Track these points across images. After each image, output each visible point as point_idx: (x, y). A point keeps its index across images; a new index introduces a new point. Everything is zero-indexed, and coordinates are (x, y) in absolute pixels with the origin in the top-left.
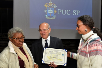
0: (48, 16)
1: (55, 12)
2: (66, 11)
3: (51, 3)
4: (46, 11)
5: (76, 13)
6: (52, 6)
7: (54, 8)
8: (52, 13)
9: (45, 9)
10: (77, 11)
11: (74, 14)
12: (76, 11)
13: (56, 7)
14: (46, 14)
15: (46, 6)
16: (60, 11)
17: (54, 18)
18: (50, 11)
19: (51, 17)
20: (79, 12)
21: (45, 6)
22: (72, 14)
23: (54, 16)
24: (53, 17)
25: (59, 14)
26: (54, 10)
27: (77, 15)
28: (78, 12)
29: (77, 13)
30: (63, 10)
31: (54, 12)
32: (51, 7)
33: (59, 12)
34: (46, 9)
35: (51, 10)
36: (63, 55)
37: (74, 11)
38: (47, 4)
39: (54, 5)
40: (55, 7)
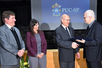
2: (68, 9)
3: (56, 4)
5: (76, 10)
12: (76, 9)
14: (53, 12)
22: (73, 11)
23: (59, 14)
24: (58, 14)
28: (78, 9)
30: (66, 9)
31: (59, 11)
40: (60, 6)
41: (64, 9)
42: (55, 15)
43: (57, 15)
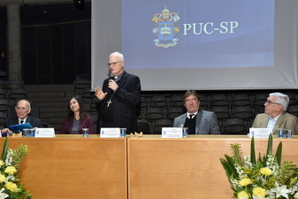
0: (161, 42)
1: (177, 30)
2: (203, 26)
3: (166, 12)
4: (155, 31)
5: (229, 27)
6: (170, 18)
7: (174, 23)
8: (169, 33)
9: (154, 25)
10: (232, 23)
11: (224, 30)
12: (229, 24)
13: (179, 19)
14: (156, 36)
15: (155, 19)
17: (174, 45)
18: (166, 30)
19: (166, 42)
21: (153, 20)
22: (219, 31)
23: (175, 40)
24: (171, 42)
25: (185, 34)
26: (175, 26)
27: (232, 32)
28: (234, 25)
29: (232, 28)
30: (194, 25)
31: (173, 32)
32: (166, 20)
33: (185, 30)
34: (157, 27)
35: (168, 26)
37: (224, 25)
38: (158, 16)
39: (173, 15)
40: (177, 18)
41: (188, 27)
42: (162, 45)
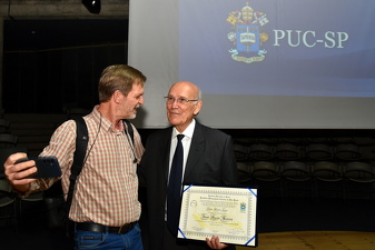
0: (241, 54)
1: (265, 37)
2: (302, 34)
3: (247, 10)
4: (231, 37)
5: (336, 39)
6: (254, 19)
7: (260, 27)
8: (253, 41)
9: (230, 28)
10: (340, 34)
11: (330, 43)
12: (337, 35)
13: (267, 21)
14: (233, 45)
15: (231, 19)
16: (279, 35)
17: (261, 59)
18: (248, 37)
19: (249, 55)
20: (347, 37)
21: (229, 20)
22: (323, 44)
23: (261, 52)
24: (256, 54)
25: (276, 44)
26: (261, 32)
27: (340, 46)
28: (343, 37)
29: (340, 41)
30: (289, 32)
32: (248, 22)
33: (277, 38)
34: (234, 31)
35: (251, 31)
36: (243, 206)
37: (330, 36)
38: (236, 15)
40: (264, 21)
41: (280, 34)
42: (242, 59)
43: (252, 60)
